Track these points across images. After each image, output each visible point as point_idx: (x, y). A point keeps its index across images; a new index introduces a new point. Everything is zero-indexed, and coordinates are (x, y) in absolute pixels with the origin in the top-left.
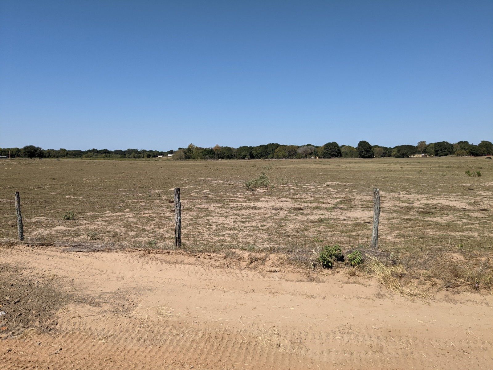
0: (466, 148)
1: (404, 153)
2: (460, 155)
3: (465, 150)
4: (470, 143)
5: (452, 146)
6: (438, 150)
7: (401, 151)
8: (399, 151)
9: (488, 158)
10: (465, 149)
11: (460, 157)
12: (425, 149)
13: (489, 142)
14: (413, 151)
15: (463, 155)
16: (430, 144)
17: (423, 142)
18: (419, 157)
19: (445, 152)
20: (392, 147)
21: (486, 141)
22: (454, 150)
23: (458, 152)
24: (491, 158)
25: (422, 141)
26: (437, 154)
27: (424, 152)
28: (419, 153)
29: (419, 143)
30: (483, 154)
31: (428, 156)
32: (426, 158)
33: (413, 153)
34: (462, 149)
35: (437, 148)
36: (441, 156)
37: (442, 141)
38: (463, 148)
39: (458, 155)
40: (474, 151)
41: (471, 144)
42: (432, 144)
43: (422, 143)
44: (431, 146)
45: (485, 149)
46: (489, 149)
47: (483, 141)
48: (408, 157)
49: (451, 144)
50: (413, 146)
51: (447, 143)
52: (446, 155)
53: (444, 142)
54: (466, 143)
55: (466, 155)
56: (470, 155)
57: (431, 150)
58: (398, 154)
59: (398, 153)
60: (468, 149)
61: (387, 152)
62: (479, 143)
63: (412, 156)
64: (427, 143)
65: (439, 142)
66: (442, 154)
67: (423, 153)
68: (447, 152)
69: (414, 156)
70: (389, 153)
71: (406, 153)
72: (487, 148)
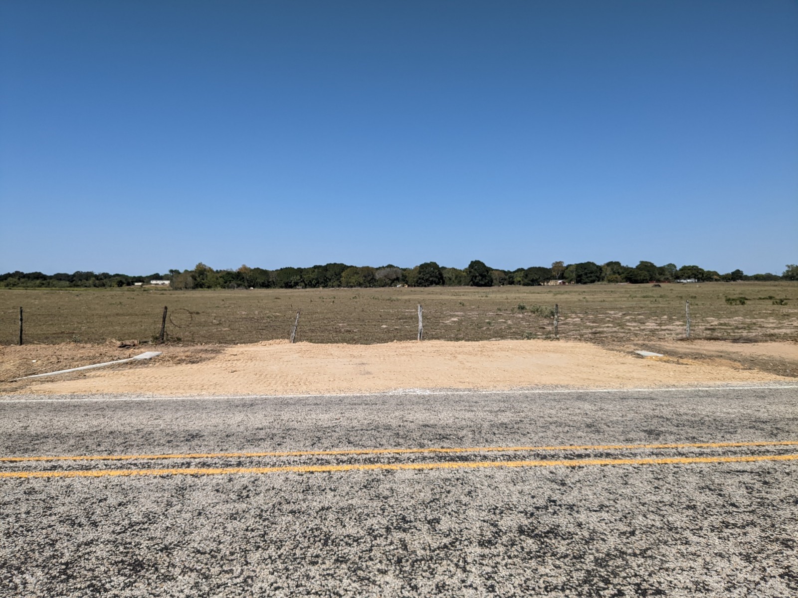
0: (620, 271)
1: (535, 278)
2: (612, 281)
3: (619, 275)
4: (623, 264)
5: (600, 268)
6: (581, 275)
7: (529, 276)
8: (527, 275)
9: (656, 285)
10: (618, 273)
11: (612, 285)
12: (563, 274)
13: (650, 263)
14: (546, 277)
15: (617, 282)
16: (569, 266)
17: (560, 262)
18: (556, 285)
19: (591, 277)
20: (512, 270)
21: (646, 262)
22: (603, 274)
23: (610, 278)
24: (660, 286)
25: (558, 261)
26: (579, 280)
27: (562, 277)
28: (554, 278)
29: (554, 263)
30: (644, 280)
31: (567, 284)
32: (564, 286)
33: (547, 279)
34: (614, 273)
35: (579, 271)
36: (585, 283)
37: (586, 261)
38: (616, 272)
39: (610, 281)
40: (632, 275)
41: (625, 265)
42: (571, 265)
43: (558, 265)
44: (571, 268)
45: (646, 273)
46: (651, 273)
47: (642, 262)
48: (540, 285)
49: (599, 266)
50: (547, 269)
51: (593, 264)
52: (593, 282)
53: (589, 263)
54: (618, 264)
55: (621, 282)
56: (626, 282)
57: (571, 274)
58: (526, 281)
59: (526, 278)
60: (623, 273)
61: (507, 277)
62: (637, 265)
63: (545, 284)
64: (565, 265)
65: (582, 264)
66: (587, 280)
67: (559, 279)
68: (594, 278)
69: (548, 283)
70: (510, 278)
71: (537, 280)
72: (648, 271)
